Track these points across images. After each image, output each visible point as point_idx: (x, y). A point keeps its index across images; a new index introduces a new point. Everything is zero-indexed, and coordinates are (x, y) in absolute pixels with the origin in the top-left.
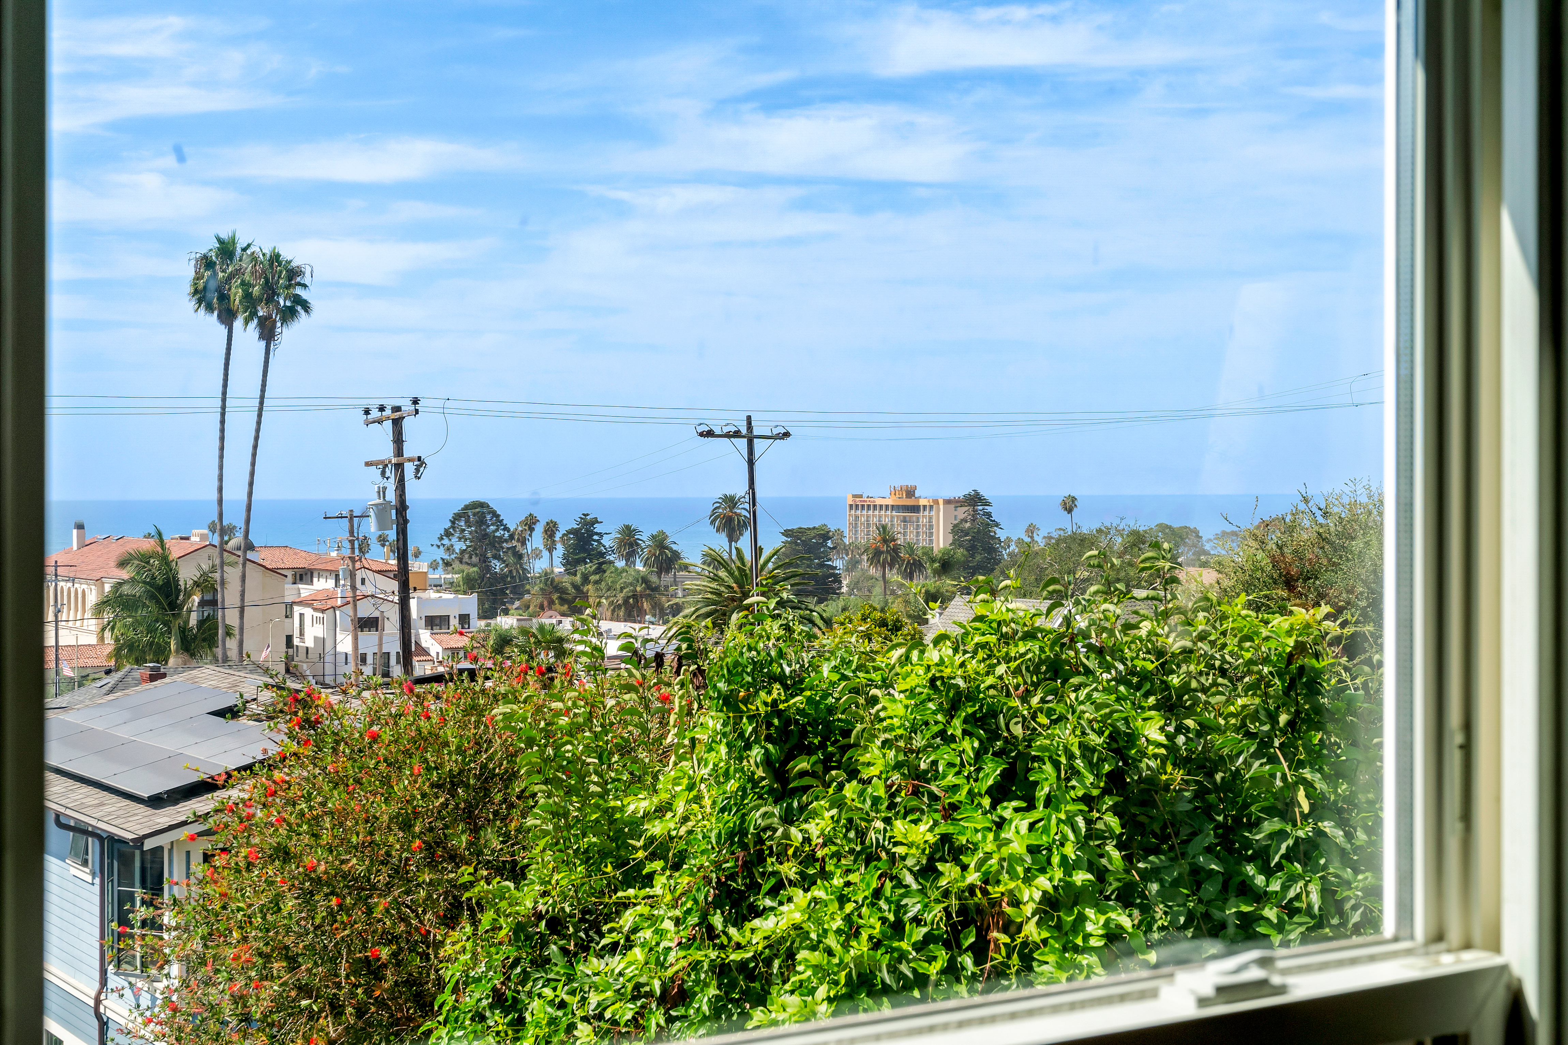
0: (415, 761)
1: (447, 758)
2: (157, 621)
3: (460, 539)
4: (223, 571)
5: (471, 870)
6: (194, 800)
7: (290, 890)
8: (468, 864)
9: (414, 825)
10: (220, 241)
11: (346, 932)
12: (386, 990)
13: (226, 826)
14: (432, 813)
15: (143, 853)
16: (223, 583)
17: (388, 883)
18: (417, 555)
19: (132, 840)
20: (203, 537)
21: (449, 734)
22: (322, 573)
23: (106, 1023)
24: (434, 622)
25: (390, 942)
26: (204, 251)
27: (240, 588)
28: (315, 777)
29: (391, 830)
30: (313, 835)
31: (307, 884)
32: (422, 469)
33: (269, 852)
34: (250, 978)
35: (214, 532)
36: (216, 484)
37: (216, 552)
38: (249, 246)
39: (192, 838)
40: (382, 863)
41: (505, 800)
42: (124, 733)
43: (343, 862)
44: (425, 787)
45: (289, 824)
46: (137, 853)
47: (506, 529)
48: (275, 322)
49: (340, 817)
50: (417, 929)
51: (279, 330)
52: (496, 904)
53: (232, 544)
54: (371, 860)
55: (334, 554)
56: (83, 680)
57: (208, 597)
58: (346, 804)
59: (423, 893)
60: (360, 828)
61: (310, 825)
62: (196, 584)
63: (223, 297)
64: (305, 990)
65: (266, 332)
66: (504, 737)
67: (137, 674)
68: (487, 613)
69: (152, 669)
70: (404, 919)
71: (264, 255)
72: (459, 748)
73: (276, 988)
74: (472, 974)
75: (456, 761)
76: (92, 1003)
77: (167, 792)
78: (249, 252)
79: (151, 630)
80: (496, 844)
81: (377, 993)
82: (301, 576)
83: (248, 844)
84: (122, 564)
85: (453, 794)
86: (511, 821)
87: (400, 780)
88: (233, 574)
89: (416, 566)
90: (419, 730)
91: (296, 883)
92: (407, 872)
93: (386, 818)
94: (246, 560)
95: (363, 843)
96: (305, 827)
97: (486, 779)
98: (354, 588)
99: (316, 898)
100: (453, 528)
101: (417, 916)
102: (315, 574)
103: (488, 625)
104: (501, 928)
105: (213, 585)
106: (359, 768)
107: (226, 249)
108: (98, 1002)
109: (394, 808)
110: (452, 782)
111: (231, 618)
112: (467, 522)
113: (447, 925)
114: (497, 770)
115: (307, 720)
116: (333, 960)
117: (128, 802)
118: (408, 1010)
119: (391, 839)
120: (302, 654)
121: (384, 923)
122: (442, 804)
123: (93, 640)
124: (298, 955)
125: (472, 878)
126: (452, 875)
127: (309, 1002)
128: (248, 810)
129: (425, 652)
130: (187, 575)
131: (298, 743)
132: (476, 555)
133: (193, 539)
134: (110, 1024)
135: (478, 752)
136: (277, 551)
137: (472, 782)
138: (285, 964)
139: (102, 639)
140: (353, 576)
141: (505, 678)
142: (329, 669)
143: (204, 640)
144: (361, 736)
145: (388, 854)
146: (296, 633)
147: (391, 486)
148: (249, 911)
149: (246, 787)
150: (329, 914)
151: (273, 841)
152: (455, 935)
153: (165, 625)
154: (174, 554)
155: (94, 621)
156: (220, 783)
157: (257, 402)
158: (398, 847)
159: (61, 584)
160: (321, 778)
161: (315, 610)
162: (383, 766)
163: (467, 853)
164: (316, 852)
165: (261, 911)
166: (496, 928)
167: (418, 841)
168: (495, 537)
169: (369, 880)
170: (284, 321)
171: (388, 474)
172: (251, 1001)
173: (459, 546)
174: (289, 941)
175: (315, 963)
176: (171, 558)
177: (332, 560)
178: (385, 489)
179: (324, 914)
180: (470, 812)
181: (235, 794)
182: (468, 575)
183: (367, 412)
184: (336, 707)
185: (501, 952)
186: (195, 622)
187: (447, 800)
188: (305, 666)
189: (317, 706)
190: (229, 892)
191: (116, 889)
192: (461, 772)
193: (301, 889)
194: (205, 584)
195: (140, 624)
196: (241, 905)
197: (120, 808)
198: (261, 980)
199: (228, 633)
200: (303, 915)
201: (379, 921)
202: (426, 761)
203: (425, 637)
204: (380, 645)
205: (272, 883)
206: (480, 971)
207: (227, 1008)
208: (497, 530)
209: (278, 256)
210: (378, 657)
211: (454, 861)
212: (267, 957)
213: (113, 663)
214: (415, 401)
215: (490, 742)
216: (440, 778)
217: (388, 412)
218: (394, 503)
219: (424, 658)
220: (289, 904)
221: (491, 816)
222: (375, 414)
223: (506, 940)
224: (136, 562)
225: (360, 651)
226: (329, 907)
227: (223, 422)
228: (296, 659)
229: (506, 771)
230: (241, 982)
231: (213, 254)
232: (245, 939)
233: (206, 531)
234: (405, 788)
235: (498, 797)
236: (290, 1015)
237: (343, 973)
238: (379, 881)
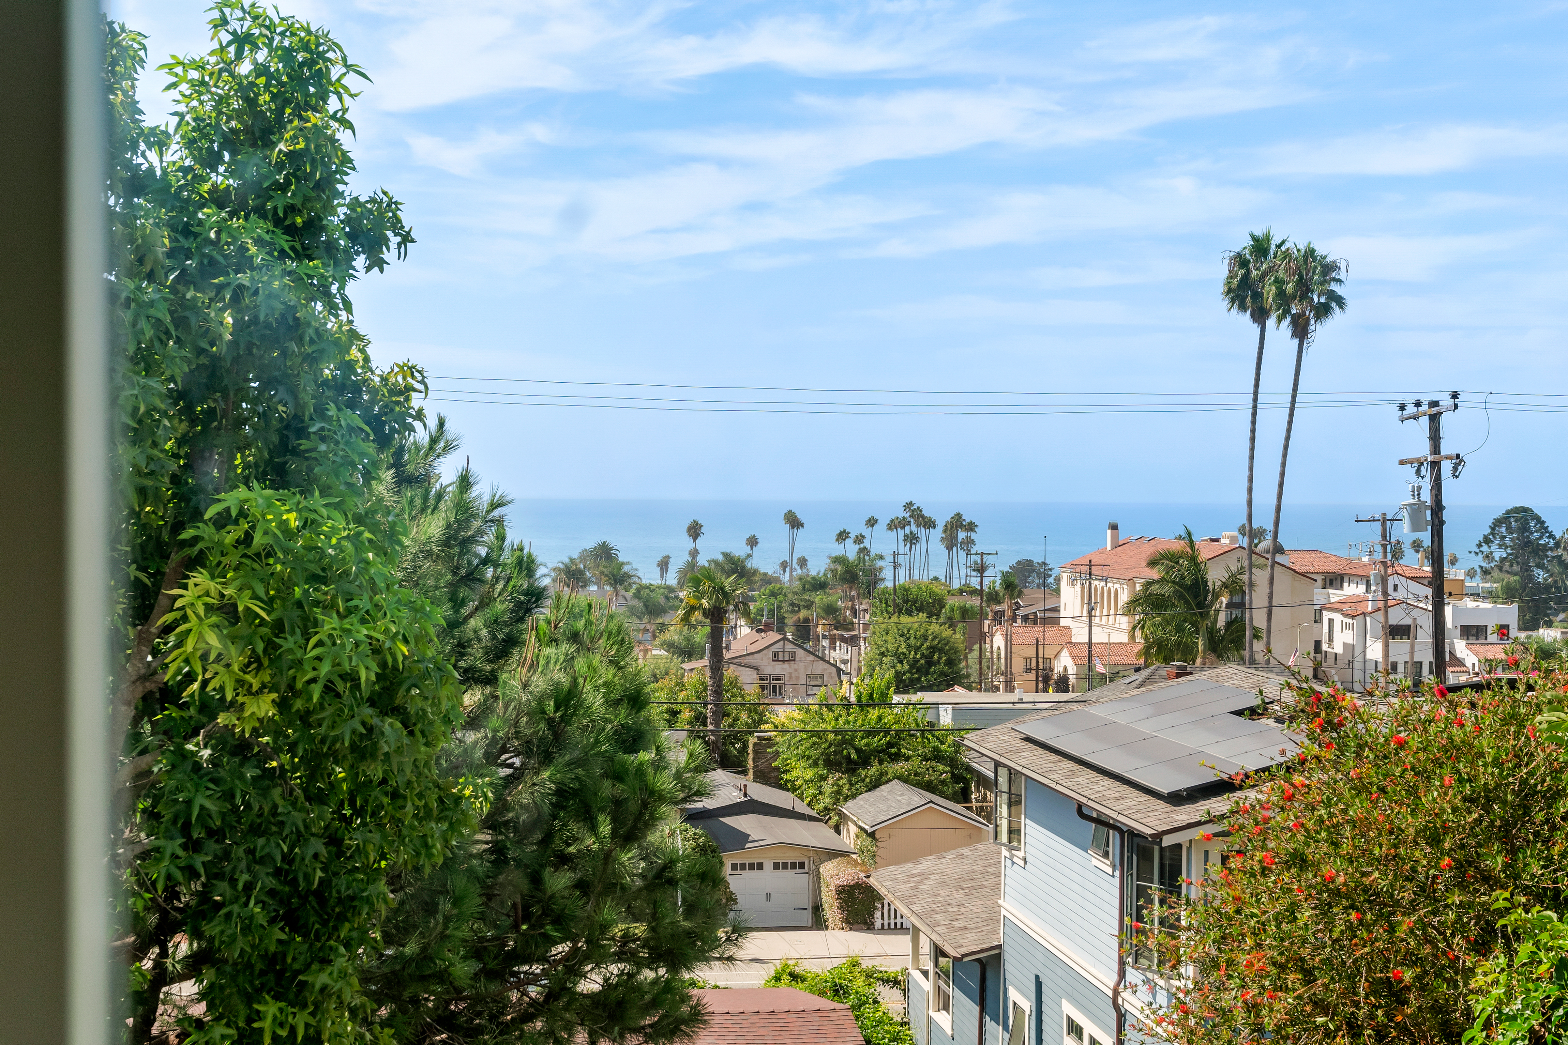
0: (1446, 771)
1: (1482, 769)
2: (1185, 621)
3: (1500, 546)
4: (1251, 573)
5: (1507, 895)
6: (1214, 800)
7: (1306, 900)
8: (1504, 887)
9: (1443, 841)
10: (1254, 238)
11: (1367, 950)
12: (1408, 1016)
13: (1242, 828)
14: (1464, 829)
15: (1162, 849)
16: (1251, 585)
17: (1414, 901)
18: (1454, 561)
19: (1151, 835)
20: (1233, 539)
21: (1485, 743)
22: (1352, 578)
23: (1124, 1015)
24: (1472, 632)
25: (1415, 963)
26: (1238, 249)
27: (1268, 591)
28: (1336, 782)
29: (1417, 844)
30: (1333, 843)
31: (1325, 895)
32: (1460, 468)
33: (1285, 858)
34: (1263, 987)
35: (1244, 535)
36: (1246, 484)
37: (1244, 554)
38: (1283, 242)
39: (1208, 838)
40: (1407, 879)
41: (1547, 821)
42: (1146, 728)
43: (1364, 874)
44: (1457, 801)
45: (1307, 830)
46: (1156, 848)
47: (1551, 536)
48: (1308, 319)
49: (1361, 826)
50: (1444, 953)
51: (1312, 328)
52: (1536, 935)
53: (1262, 546)
54: (1395, 875)
55: (1365, 559)
56: (1115, 676)
57: (1237, 599)
58: (1368, 812)
59: (1452, 916)
60: (1384, 840)
61: (1330, 833)
62: (1225, 585)
63: (1257, 296)
64: (1320, 1006)
65: (1299, 329)
66: (1548, 751)
67: (1163, 672)
68: (1529, 624)
69: (1178, 667)
70: (1429, 940)
71: (1298, 250)
72: (1495, 759)
73: (1290, 1000)
74: (1506, 1010)
75: (1492, 774)
76: (1110, 993)
77: (1186, 789)
78: (1283, 248)
79: (1179, 629)
80: (1536, 868)
81: (1399, 1018)
82: (1331, 581)
83: (1264, 848)
84: (1152, 563)
85: (1487, 809)
86: (1554, 844)
87: (1428, 790)
88: (1261, 577)
89: (1452, 573)
90: (1450, 739)
91: (1314, 892)
92: (1435, 891)
93: (1412, 831)
94: (1275, 563)
95: (1387, 856)
96: (1324, 834)
97: (1526, 795)
98: (1385, 593)
99: (1335, 910)
100: (1493, 534)
101: (1445, 939)
102: (1346, 579)
103: (1528, 637)
104: (1540, 962)
105: (1241, 587)
106: (1383, 775)
107: (1260, 247)
108: (1116, 993)
109: (1421, 821)
110: (1486, 796)
111: (1259, 619)
112: (1509, 530)
113: (1478, 952)
114: (1539, 787)
115: (1329, 722)
116: (1351, 977)
117: (1148, 797)
118: (1432, 1038)
119: (1417, 854)
120: (1330, 660)
121: (1408, 943)
122: (1475, 820)
123: (1124, 638)
124: (1314, 968)
125: (1508, 905)
126: (1484, 898)
127: (1324, 1019)
128: (1264, 812)
129: (1460, 663)
130: (1215, 576)
131: (1320, 745)
132: (1518, 563)
133: (1223, 541)
134: (1128, 1016)
135: (1518, 766)
136: (1307, 555)
137: (1510, 798)
138: (1300, 976)
139: (1132, 637)
140: (1384, 580)
141: (1550, 685)
142: (1358, 676)
143: (1232, 642)
144: (1386, 741)
145: (1414, 870)
146: (1325, 639)
147: (1426, 485)
148: (1264, 918)
149: (1265, 789)
150: (1347, 928)
151: (1291, 847)
152: (1488, 965)
153: (1193, 626)
154: (1204, 554)
155: (1125, 619)
156: (1237, 782)
157: (1289, 399)
158: (1425, 862)
159: (1095, 583)
160: (1341, 784)
161: (1345, 615)
162: (1409, 775)
163: (1502, 876)
164: (1335, 861)
165: (1276, 919)
166: (1536, 961)
167: (1447, 858)
168: (1538, 544)
169: (1392, 896)
170: (1318, 318)
171: (1423, 473)
172: (1264, 1012)
173: (1499, 553)
174: (1305, 952)
175: (1332, 978)
176: (1199, 560)
177: (1364, 565)
178: (1419, 488)
179: (1343, 928)
180: (1507, 831)
181: (1252, 795)
182: (1508, 583)
183: (1402, 408)
184: (1362, 710)
185: (1541, 990)
186: (1223, 624)
187: (1481, 816)
188: (1333, 672)
189: (1340, 708)
190: (1243, 896)
191: (1135, 883)
192: (1498, 786)
193: (1318, 899)
194: (1234, 586)
195: (1169, 623)
196: (1255, 911)
197: (1140, 803)
198: (1275, 990)
199: (1256, 636)
200: (1320, 927)
201: (1402, 940)
202: (1458, 771)
203: (1461, 648)
204: (1412, 653)
205: (1290, 890)
206: (1514, 1007)
207: (1239, 1015)
208: (1541, 538)
209: (1312, 251)
210: (1409, 665)
211: (1488, 883)
212: (1282, 967)
213: (1142, 661)
214: (1455, 396)
215: (1531, 755)
216: (1474, 792)
217: (1425, 407)
218: (1429, 503)
219: (1458, 669)
220: (1305, 914)
221: (1531, 837)
222: (1411, 409)
223: (1547, 976)
224: (1166, 562)
225: (1391, 659)
226: (1348, 921)
227: (1254, 422)
228: (1324, 664)
229: (1550, 788)
230: (1254, 991)
231: (1247, 251)
232: (1259, 946)
233: (1236, 533)
234: (1434, 800)
235: (1540, 817)
236: (1305, 1030)
237: (1362, 993)
238: (1403, 898)
